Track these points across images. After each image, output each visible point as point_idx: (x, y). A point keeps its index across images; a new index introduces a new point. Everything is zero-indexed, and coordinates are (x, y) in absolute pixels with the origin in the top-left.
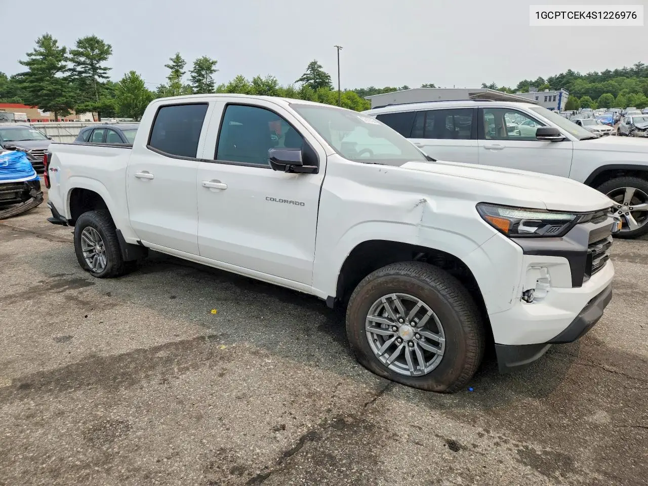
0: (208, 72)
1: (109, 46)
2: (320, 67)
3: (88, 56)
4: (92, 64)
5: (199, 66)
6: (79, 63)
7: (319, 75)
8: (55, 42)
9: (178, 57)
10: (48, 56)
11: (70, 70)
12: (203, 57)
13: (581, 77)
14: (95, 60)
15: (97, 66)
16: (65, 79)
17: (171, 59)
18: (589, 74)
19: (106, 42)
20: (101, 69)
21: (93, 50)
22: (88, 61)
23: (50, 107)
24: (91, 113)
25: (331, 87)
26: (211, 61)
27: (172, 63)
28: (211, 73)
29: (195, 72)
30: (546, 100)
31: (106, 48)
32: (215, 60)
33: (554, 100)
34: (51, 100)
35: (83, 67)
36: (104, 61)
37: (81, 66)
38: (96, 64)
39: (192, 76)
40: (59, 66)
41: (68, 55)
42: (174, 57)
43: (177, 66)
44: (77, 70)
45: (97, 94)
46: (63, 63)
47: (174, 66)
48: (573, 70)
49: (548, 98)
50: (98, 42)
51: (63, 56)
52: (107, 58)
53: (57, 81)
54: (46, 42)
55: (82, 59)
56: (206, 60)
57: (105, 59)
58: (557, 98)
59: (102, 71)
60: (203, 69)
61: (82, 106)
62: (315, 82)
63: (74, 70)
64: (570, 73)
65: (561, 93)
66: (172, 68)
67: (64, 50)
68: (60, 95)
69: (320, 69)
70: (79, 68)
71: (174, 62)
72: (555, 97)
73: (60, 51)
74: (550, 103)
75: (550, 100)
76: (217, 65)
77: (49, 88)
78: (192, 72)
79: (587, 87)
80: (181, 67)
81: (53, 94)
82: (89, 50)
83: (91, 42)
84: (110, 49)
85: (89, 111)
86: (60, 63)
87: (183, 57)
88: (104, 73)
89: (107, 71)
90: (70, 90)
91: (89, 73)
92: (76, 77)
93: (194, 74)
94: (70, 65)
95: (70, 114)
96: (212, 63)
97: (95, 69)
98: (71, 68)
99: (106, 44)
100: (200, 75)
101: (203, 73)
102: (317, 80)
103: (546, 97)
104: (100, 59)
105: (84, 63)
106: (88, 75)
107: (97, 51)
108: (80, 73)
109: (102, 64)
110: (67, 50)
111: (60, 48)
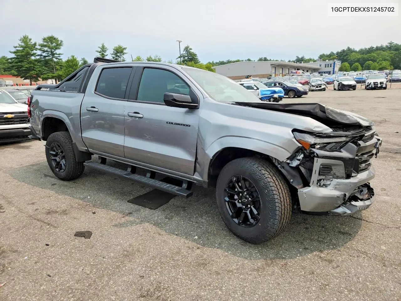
0: (121, 54)
1: (62, 41)
2: (191, 49)
3: (49, 47)
4: (51, 52)
5: (116, 51)
6: (44, 51)
7: (190, 54)
8: (30, 40)
9: (103, 46)
10: (26, 48)
11: (39, 55)
12: (118, 45)
13: (356, 52)
14: (53, 49)
15: (55, 52)
16: (36, 61)
17: (99, 47)
18: (361, 49)
19: (59, 39)
20: (57, 54)
21: (52, 43)
22: (49, 50)
23: (27, 77)
24: (51, 80)
25: (199, 61)
26: (123, 48)
27: (100, 50)
28: (123, 55)
29: (114, 55)
30: (326, 67)
31: (59, 42)
32: (125, 47)
33: (331, 66)
34: (28, 73)
35: (46, 54)
36: (59, 50)
37: (46, 53)
38: (54, 51)
39: (112, 57)
40: (32, 53)
41: (38, 47)
42: (101, 46)
43: (103, 51)
44: (43, 55)
45: (54, 69)
46: (35, 51)
47: (101, 51)
48: (350, 47)
49: (327, 65)
50: (55, 39)
51: (34, 47)
52: (60, 48)
53: (31, 62)
54: (25, 39)
55: (46, 49)
56: (120, 47)
57: (59, 48)
58: (332, 65)
59: (58, 56)
60: (118, 53)
61: (45, 76)
62: (188, 58)
63: (41, 55)
64: (349, 49)
65: (334, 62)
66: (100, 52)
67: (35, 44)
68: (33, 70)
69: (191, 51)
70: (44, 54)
71: (101, 49)
72: (331, 65)
73: (33, 45)
74: (328, 68)
75: (328, 67)
76: (127, 50)
77: (26, 66)
78: (112, 54)
79: (358, 57)
80: (105, 51)
81: (29, 70)
82: (50, 43)
83: (51, 39)
84: (62, 43)
85: (50, 78)
86: (33, 52)
87: (106, 46)
88: (59, 57)
89: (60, 56)
90: (38, 67)
91: (50, 57)
92: (43, 59)
93: (113, 56)
94: (39, 52)
95: (39, 80)
96: (124, 49)
97: (53, 54)
98: (39, 54)
99: (60, 40)
100: (117, 56)
101: (118, 55)
102: (190, 57)
103: (326, 65)
104: (56, 49)
105: (47, 51)
106: (50, 58)
107: (54, 44)
108: (45, 57)
109: (57, 51)
110: (37, 44)
111: (33, 43)
